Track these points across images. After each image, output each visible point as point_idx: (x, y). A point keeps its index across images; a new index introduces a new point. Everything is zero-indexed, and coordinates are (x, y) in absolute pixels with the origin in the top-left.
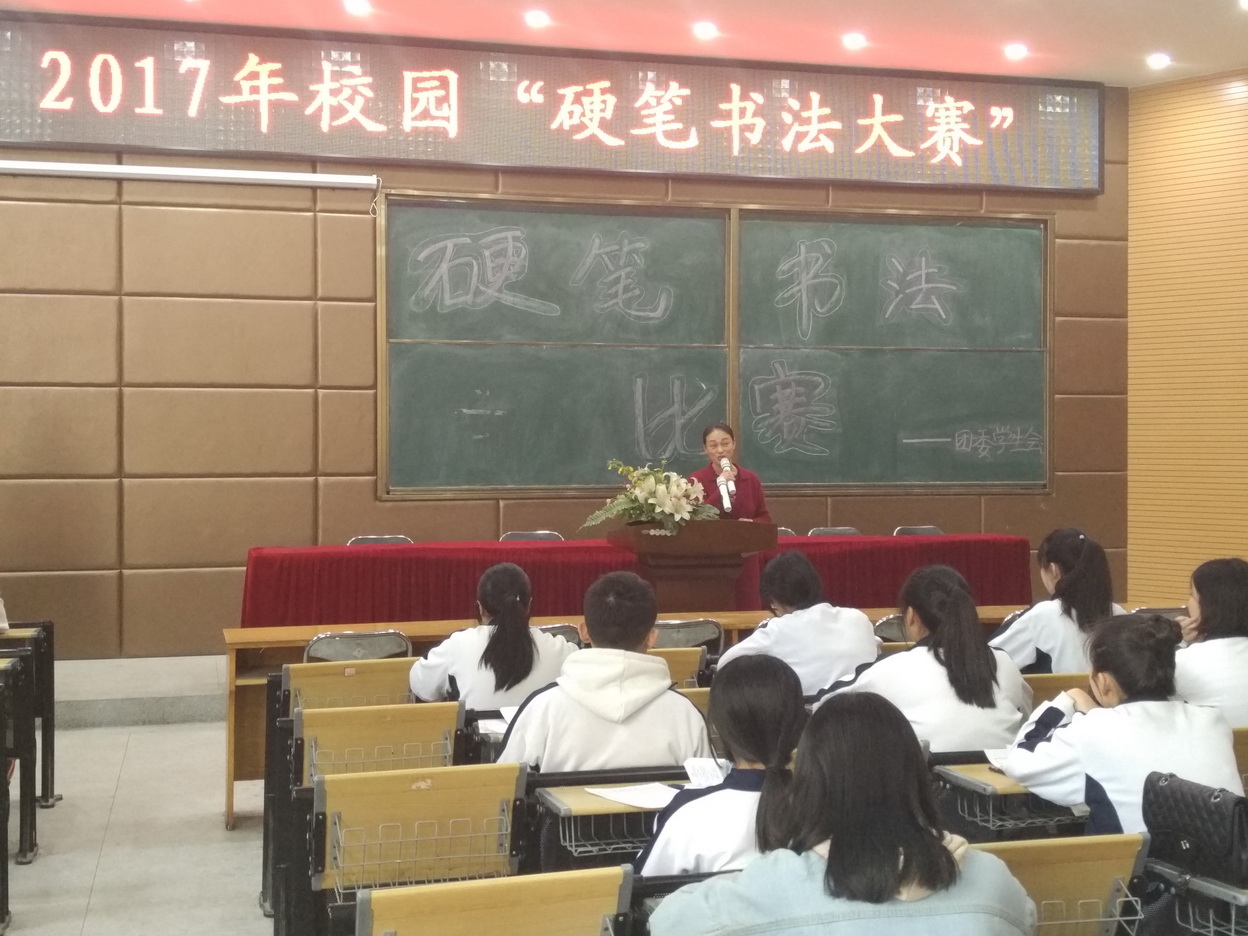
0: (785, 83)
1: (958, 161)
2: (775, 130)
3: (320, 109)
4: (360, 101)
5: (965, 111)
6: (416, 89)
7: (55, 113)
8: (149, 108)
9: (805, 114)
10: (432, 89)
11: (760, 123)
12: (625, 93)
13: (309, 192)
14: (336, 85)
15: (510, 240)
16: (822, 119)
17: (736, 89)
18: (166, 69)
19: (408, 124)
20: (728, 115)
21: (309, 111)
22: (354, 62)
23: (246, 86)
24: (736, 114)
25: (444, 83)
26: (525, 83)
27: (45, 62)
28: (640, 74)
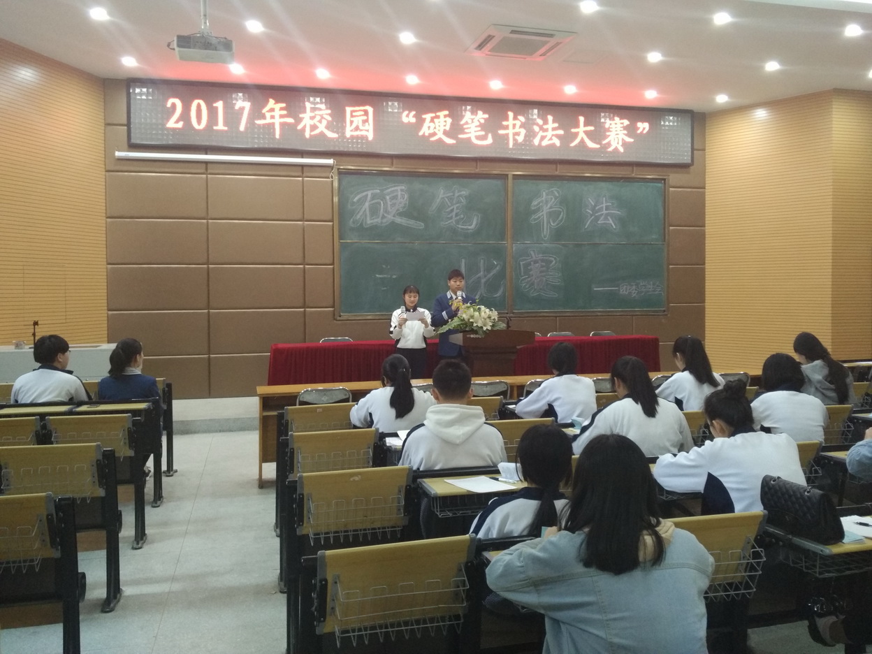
0: (536, 111)
1: (621, 150)
2: (530, 135)
3: (305, 126)
4: (324, 122)
5: (625, 125)
6: (352, 116)
7: (174, 130)
8: (221, 126)
9: (545, 127)
10: (360, 116)
11: (523, 131)
12: (456, 117)
13: (300, 168)
14: (313, 114)
15: (399, 190)
16: (554, 129)
17: (511, 114)
18: (228, 107)
19: (348, 134)
20: (507, 127)
21: (299, 127)
22: (321, 103)
23: (268, 115)
24: (511, 127)
25: (366, 113)
26: (406, 113)
27: (169, 105)
28: (463, 107)
